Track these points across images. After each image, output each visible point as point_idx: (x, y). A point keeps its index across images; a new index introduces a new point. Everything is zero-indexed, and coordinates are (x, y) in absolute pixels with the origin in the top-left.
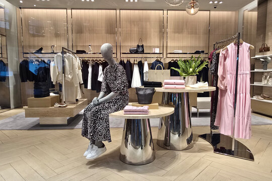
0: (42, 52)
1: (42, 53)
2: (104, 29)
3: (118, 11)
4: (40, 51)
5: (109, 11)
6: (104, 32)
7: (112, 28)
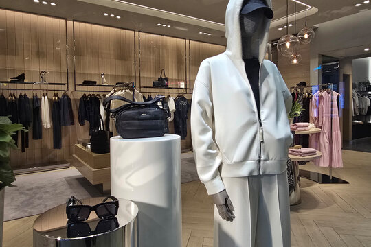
0: (26, 81)
1: (26, 83)
2: (112, 52)
3: (137, 33)
4: (21, 79)
5: (119, 29)
6: (112, 57)
7: (123, 52)
